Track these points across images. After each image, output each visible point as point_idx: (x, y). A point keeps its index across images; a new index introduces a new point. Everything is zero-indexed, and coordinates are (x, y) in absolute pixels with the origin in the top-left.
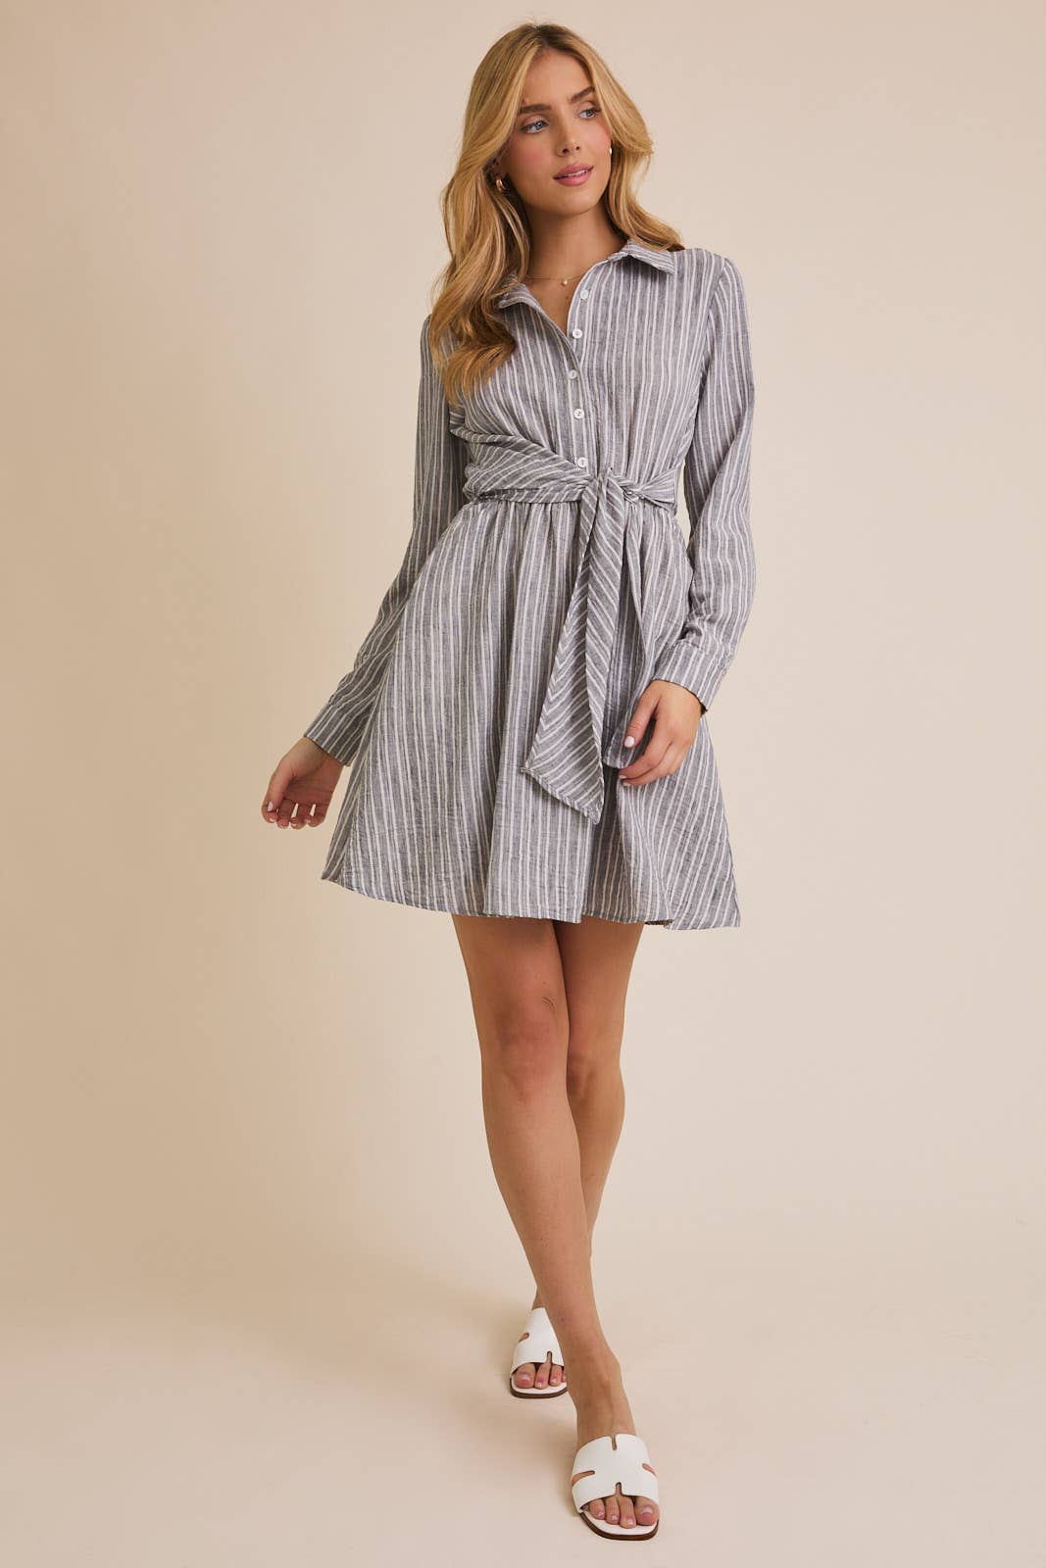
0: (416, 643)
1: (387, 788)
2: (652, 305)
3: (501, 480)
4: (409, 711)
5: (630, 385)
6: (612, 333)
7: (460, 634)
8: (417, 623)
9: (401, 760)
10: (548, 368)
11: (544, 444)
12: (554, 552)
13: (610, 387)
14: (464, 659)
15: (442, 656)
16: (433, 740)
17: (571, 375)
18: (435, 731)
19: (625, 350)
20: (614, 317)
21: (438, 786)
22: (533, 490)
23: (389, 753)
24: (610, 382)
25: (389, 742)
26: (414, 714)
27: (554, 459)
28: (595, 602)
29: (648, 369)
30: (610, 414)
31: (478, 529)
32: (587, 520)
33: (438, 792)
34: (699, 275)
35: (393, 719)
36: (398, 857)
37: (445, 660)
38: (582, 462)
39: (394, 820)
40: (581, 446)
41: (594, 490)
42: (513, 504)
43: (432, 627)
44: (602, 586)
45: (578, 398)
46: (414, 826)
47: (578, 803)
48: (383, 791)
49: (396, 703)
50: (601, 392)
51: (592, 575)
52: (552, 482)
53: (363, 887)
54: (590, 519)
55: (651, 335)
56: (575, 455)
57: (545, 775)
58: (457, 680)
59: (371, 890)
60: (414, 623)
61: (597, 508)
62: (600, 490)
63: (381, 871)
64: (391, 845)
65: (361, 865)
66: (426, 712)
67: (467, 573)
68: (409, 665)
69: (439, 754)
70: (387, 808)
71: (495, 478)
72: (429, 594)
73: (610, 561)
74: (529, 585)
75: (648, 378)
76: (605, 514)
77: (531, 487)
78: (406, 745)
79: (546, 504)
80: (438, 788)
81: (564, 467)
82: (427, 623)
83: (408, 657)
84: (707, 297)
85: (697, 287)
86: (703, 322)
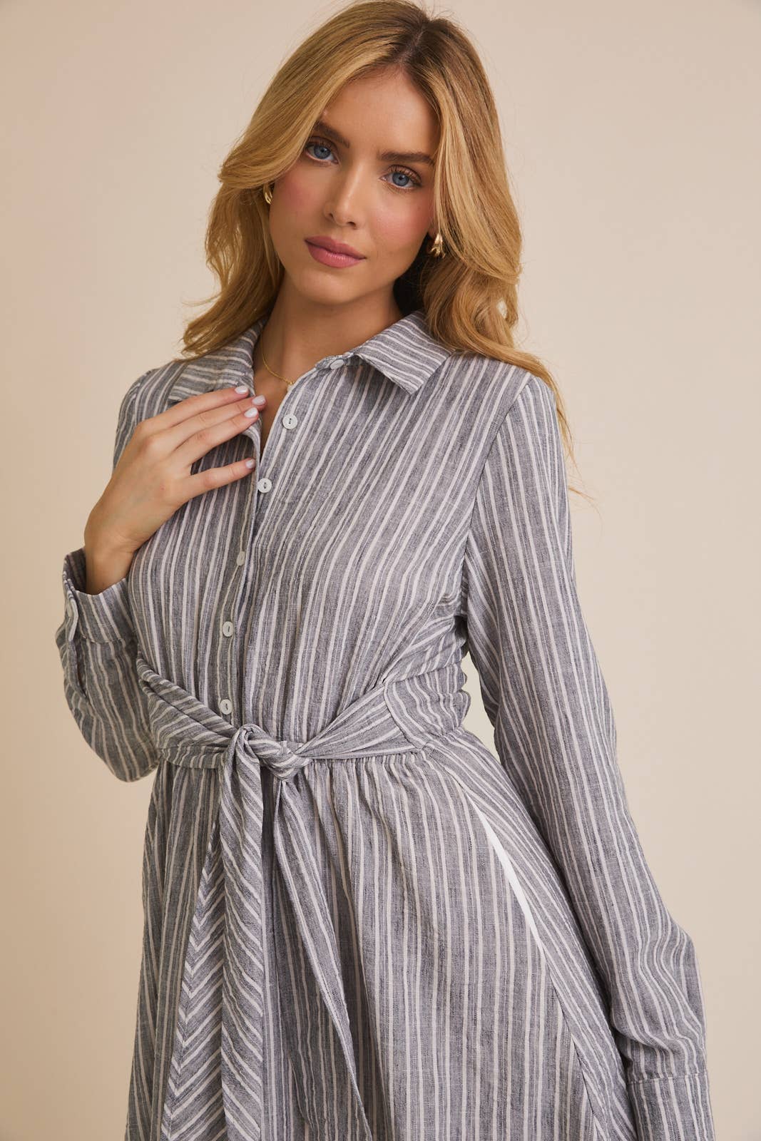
2: (388, 443)
5: (299, 580)
13: (275, 582)
24: (277, 574)
30: (268, 624)
38: (227, 707)
40: (225, 682)
55: (362, 498)
56: (219, 694)
75: (324, 571)
84: (483, 440)
85: (469, 420)
86: (468, 480)
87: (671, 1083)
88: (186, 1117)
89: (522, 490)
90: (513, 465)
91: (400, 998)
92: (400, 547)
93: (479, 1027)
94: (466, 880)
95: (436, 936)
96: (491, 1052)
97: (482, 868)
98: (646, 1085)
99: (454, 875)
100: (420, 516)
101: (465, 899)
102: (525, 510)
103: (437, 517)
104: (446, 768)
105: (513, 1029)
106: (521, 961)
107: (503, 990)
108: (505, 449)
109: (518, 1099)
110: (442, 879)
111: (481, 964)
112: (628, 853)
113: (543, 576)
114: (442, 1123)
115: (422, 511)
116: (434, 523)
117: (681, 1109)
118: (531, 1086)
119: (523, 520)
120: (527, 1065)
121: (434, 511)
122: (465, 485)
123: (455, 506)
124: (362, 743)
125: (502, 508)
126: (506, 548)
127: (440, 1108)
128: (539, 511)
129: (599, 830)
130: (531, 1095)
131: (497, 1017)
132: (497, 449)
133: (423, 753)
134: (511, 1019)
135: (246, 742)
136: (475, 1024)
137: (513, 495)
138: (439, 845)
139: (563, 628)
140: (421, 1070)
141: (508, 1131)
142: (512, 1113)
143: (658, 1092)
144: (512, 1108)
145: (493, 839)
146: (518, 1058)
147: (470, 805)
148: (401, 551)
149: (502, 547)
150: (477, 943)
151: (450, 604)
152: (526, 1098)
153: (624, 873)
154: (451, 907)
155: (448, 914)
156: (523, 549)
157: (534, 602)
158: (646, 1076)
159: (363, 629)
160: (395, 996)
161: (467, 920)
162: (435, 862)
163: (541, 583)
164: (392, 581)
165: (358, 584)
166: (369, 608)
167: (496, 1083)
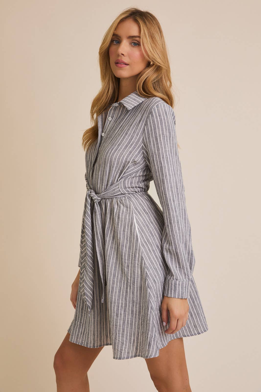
84: (145, 121)
85: (142, 117)
86: (141, 131)
87: (181, 282)
89: (153, 133)
90: (151, 127)
91: (111, 254)
92: (122, 148)
93: (126, 264)
94: (127, 228)
96: (129, 271)
97: (131, 226)
98: (175, 282)
99: (125, 227)
100: (128, 140)
101: (126, 233)
102: (154, 138)
103: (133, 141)
104: (130, 202)
105: (133, 265)
106: (136, 249)
107: (132, 256)
108: (149, 123)
109: (134, 282)
110: (122, 227)
111: (128, 249)
112: (176, 224)
113: (158, 155)
114: (117, 285)
115: (129, 139)
116: (132, 142)
117: (182, 289)
118: (137, 279)
119: (154, 141)
120: (136, 274)
121: (132, 139)
122: (140, 132)
123: (138, 138)
124: (111, 195)
125: (149, 138)
126: (150, 148)
127: (117, 281)
128: (157, 138)
129: (169, 218)
130: (137, 282)
131: (130, 262)
132: (148, 123)
133: (126, 197)
134: (133, 263)
135: (89, 194)
136: (125, 263)
137: (151, 134)
138: (122, 220)
139: (162, 168)
140: (113, 271)
141: (131, 290)
142: (132, 285)
143: (177, 284)
144: (133, 284)
145: (135, 220)
146: (134, 272)
147: (132, 211)
148: (122, 149)
149: (149, 148)
150: (127, 243)
151: (137, 162)
152: (136, 282)
153: (174, 229)
154: (122, 234)
155: (122, 236)
156: (154, 148)
157: (156, 161)
158: (175, 280)
159: (112, 168)
160: (109, 253)
161: (126, 238)
162: (121, 224)
163: (157, 157)
164: (119, 157)
165: (110, 157)
166: (113, 163)
167: (129, 278)
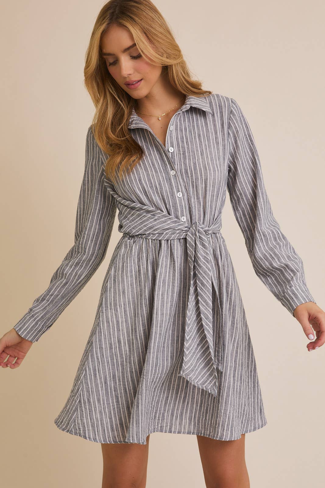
0: (111, 315)
1: (102, 387)
2: (203, 131)
3: (143, 229)
4: (111, 348)
5: (202, 178)
6: (188, 148)
7: (132, 307)
8: (111, 304)
9: (108, 372)
10: (159, 168)
11: (164, 211)
12: (174, 264)
13: (192, 179)
14: (135, 320)
15: (124, 319)
16: (123, 361)
17: (172, 173)
18: (124, 356)
19: (196, 159)
20: (187, 139)
21: (126, 383)
22: (160, 234)
23: (103, 370)
24: (192, 176)
25: (102, 364)
26: (113, 349)
27: (170, 218)
28: (201, 289)
29: (210, 170)
30: (193, 192)
31: (133, 254)
32: (191, 250)
33: (127, 386)
34: (221, 113)
35: (103, 352)
36: (109, 421)
37: (126, 321)
38: (184, 219)
39: (106, 402)
40: (182, 211)
41: (192, 234)
42: (150, 240)
43: (118, 306)
44: (204, 281)
45: (178, 186)
46: (115, 404)
47: (205, 387)
48: (100, 389)
49: (104, 345)
50: (188, 180)
51: (198, 276)
52: (170, 230)
53: (92, 437)
54: (193, 249)
55: (206, 149)
56: (180, 215)
57: (190, 376)
58: (132, 330)
59: (96, 439)
60: (109, 305)
61: (195, 243)
62: (196, 235)
63: (100, 429)
64: (105, 415)
65: (90, 426)
66: (119, 348)
67: (132, 276)
68: (108, 326)
69: (126, 367)
70: (102, 397)
71: (140, 228)
72: (115, 290)
73: (206, 269)
74: (162, 281)
75: (210, 174)
76: (199, 246)
77: (160, 232)
78: (110, 365)
79: (168, 240)
80: (127, 385)
81: (175, 222)
82: (115, 305)
83: (108, 322)
88: (190, 346)
95: (230, 287)
137: (238, 137)
